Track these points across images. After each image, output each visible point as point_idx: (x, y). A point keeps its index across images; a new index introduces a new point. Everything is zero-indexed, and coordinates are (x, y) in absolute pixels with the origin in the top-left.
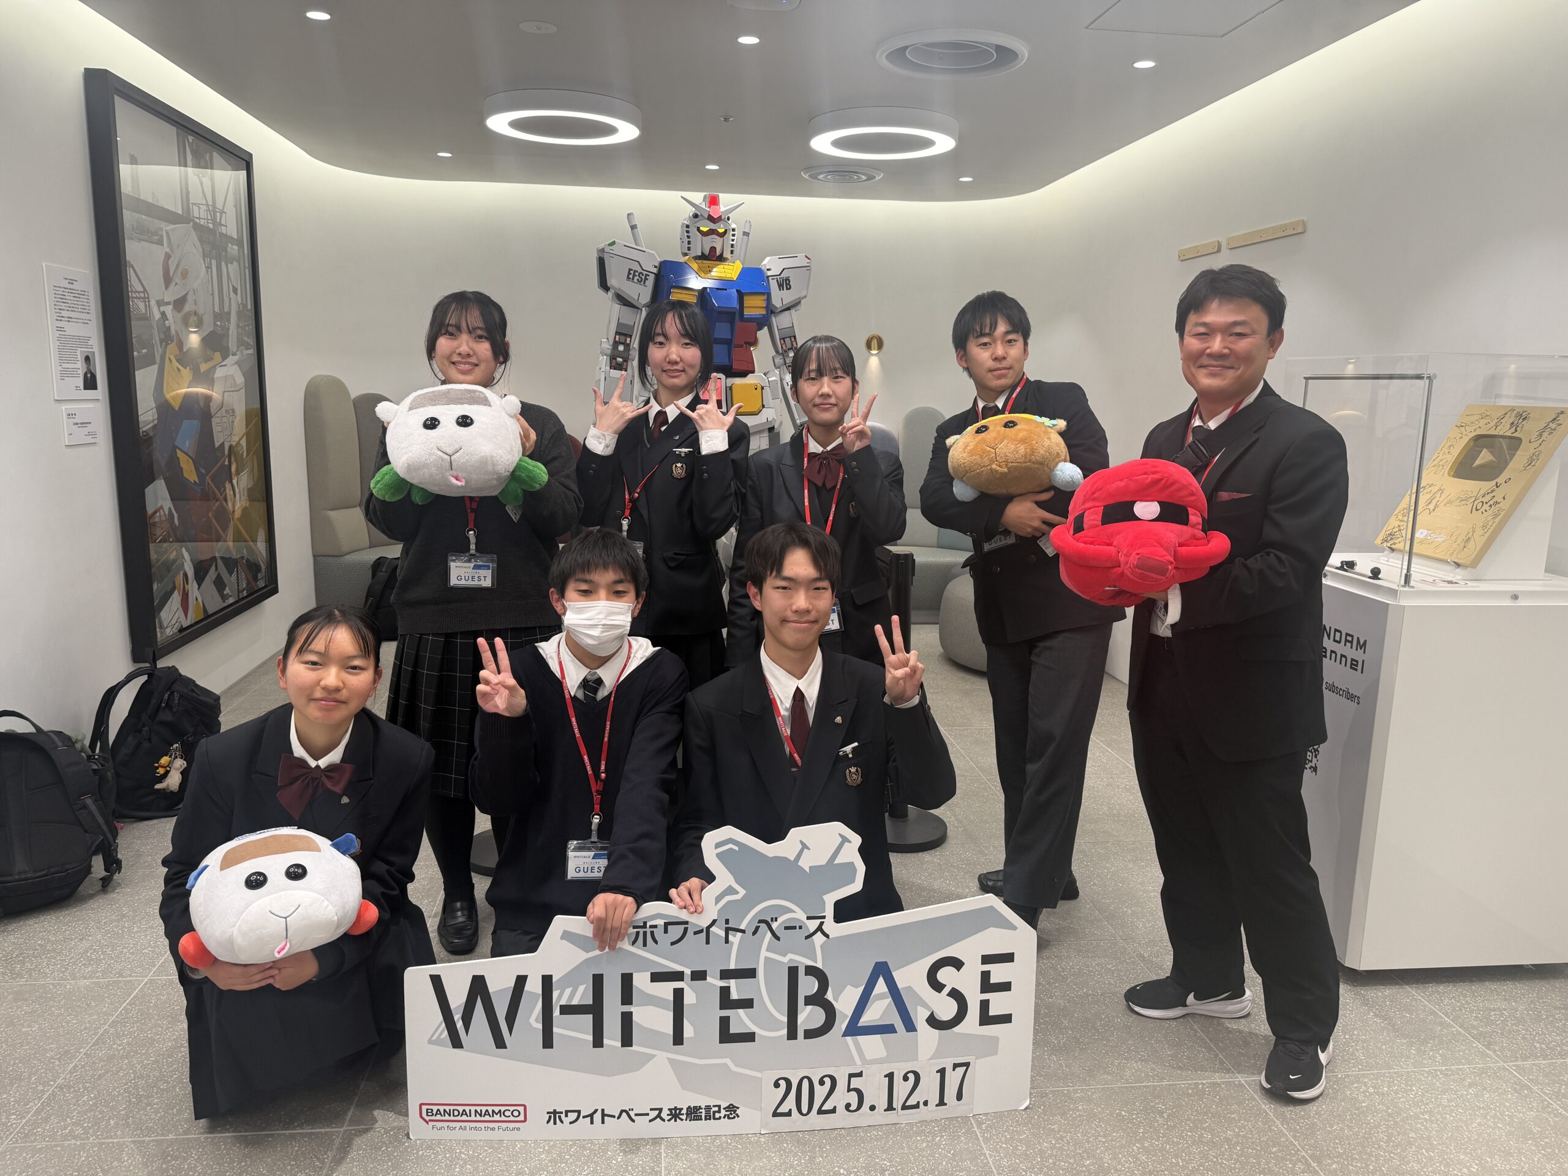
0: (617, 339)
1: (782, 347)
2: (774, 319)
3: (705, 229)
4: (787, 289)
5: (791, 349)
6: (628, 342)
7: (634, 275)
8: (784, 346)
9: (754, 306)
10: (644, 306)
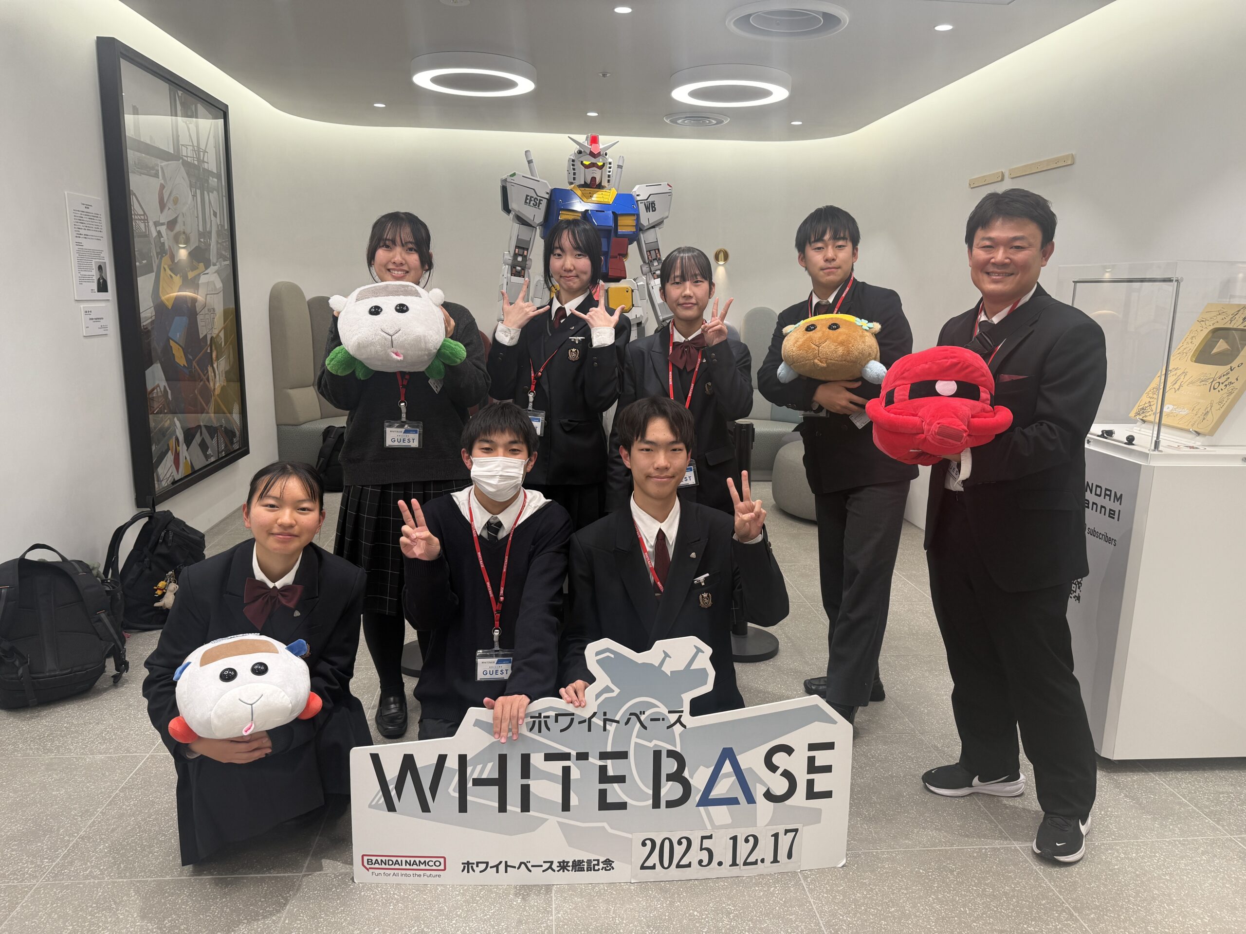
0: (517, 252)
1: (648, 258)
2: (642, 235)
3: (587, 163)
4: (653, 211)
5: (656, 259)
6: (525, 254)
7: (531, 200)
8: (650, 257)
9: (626, 225)
10: (538, 225)
